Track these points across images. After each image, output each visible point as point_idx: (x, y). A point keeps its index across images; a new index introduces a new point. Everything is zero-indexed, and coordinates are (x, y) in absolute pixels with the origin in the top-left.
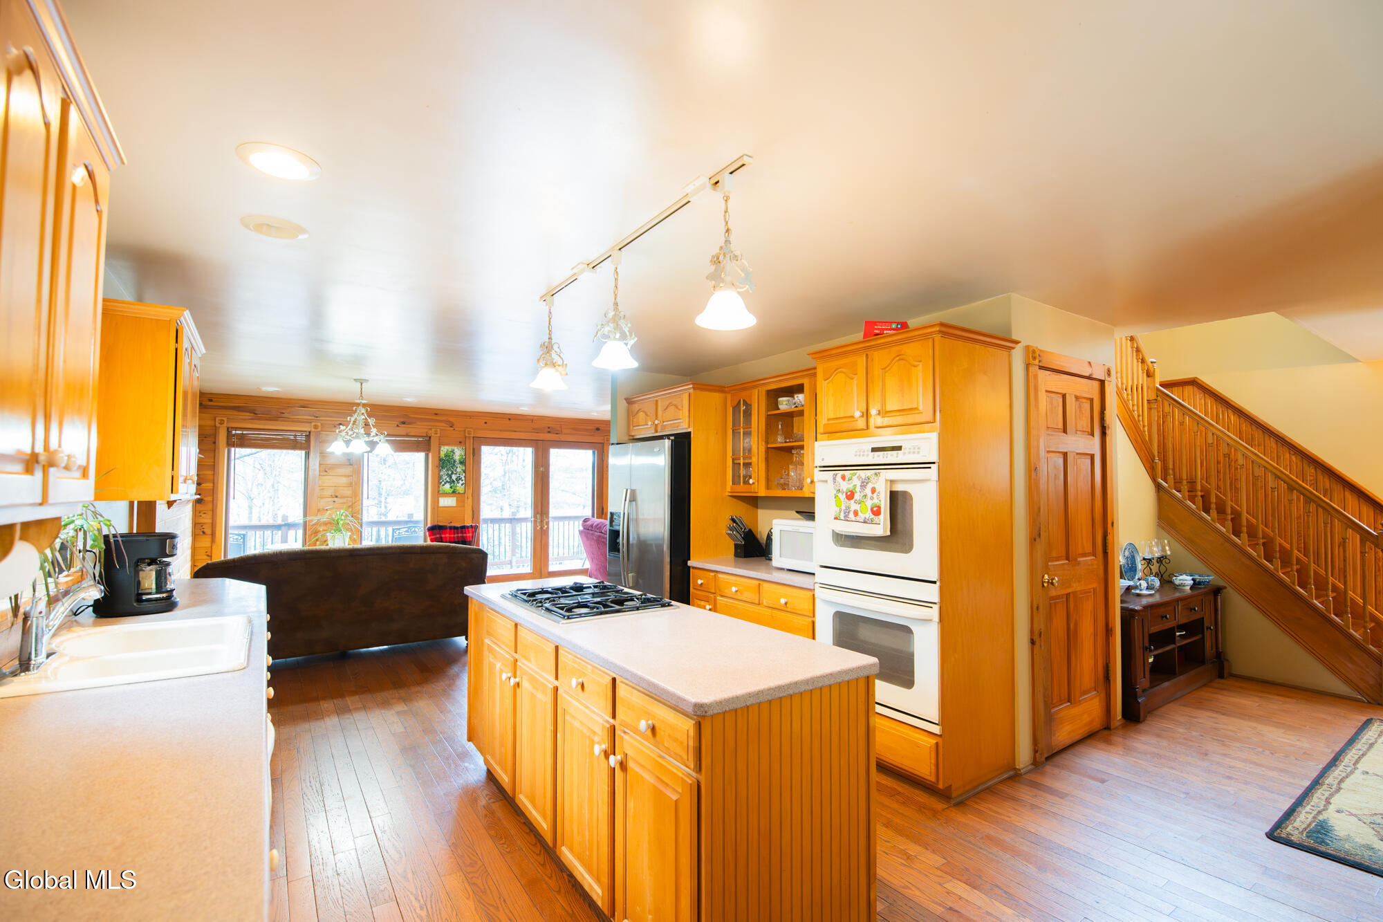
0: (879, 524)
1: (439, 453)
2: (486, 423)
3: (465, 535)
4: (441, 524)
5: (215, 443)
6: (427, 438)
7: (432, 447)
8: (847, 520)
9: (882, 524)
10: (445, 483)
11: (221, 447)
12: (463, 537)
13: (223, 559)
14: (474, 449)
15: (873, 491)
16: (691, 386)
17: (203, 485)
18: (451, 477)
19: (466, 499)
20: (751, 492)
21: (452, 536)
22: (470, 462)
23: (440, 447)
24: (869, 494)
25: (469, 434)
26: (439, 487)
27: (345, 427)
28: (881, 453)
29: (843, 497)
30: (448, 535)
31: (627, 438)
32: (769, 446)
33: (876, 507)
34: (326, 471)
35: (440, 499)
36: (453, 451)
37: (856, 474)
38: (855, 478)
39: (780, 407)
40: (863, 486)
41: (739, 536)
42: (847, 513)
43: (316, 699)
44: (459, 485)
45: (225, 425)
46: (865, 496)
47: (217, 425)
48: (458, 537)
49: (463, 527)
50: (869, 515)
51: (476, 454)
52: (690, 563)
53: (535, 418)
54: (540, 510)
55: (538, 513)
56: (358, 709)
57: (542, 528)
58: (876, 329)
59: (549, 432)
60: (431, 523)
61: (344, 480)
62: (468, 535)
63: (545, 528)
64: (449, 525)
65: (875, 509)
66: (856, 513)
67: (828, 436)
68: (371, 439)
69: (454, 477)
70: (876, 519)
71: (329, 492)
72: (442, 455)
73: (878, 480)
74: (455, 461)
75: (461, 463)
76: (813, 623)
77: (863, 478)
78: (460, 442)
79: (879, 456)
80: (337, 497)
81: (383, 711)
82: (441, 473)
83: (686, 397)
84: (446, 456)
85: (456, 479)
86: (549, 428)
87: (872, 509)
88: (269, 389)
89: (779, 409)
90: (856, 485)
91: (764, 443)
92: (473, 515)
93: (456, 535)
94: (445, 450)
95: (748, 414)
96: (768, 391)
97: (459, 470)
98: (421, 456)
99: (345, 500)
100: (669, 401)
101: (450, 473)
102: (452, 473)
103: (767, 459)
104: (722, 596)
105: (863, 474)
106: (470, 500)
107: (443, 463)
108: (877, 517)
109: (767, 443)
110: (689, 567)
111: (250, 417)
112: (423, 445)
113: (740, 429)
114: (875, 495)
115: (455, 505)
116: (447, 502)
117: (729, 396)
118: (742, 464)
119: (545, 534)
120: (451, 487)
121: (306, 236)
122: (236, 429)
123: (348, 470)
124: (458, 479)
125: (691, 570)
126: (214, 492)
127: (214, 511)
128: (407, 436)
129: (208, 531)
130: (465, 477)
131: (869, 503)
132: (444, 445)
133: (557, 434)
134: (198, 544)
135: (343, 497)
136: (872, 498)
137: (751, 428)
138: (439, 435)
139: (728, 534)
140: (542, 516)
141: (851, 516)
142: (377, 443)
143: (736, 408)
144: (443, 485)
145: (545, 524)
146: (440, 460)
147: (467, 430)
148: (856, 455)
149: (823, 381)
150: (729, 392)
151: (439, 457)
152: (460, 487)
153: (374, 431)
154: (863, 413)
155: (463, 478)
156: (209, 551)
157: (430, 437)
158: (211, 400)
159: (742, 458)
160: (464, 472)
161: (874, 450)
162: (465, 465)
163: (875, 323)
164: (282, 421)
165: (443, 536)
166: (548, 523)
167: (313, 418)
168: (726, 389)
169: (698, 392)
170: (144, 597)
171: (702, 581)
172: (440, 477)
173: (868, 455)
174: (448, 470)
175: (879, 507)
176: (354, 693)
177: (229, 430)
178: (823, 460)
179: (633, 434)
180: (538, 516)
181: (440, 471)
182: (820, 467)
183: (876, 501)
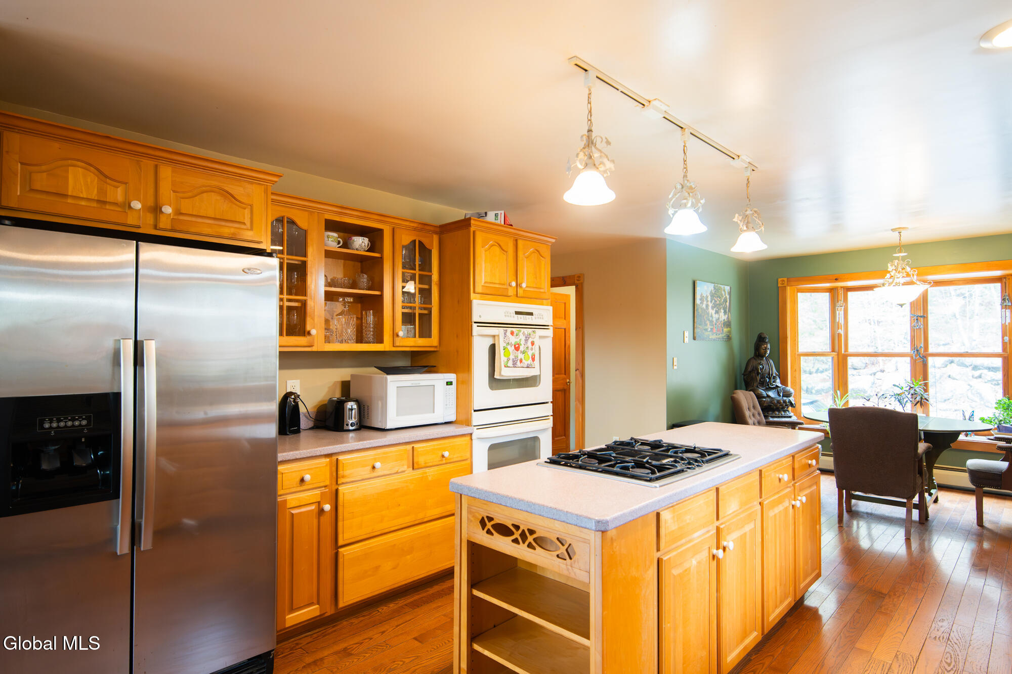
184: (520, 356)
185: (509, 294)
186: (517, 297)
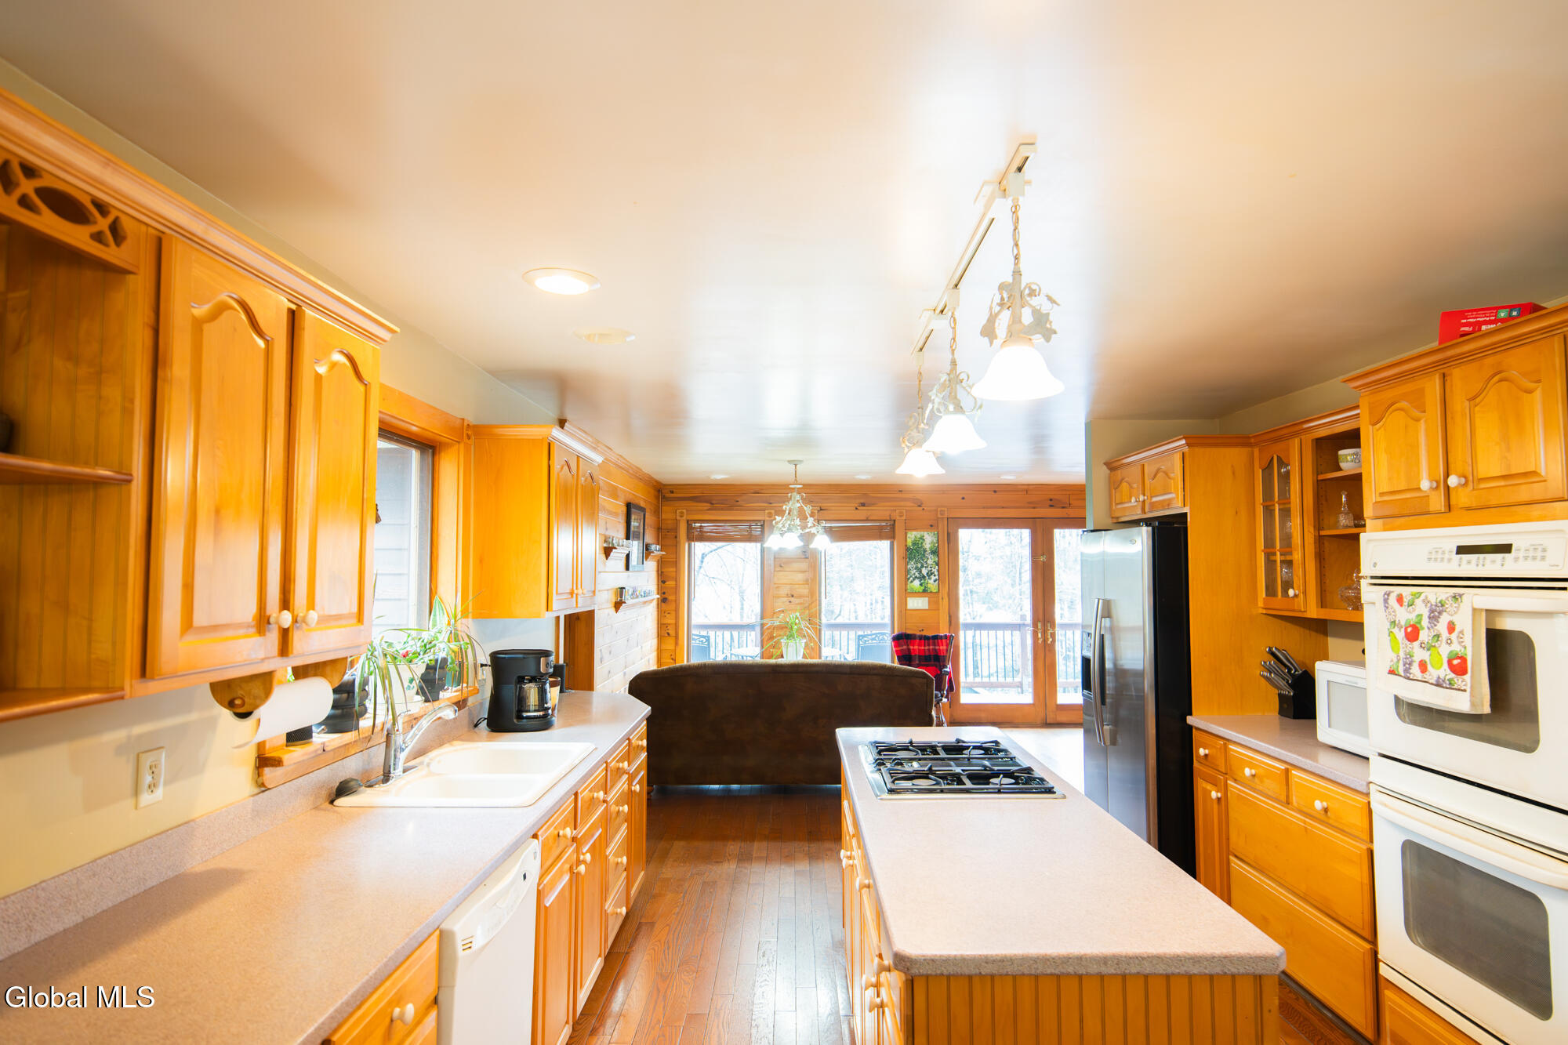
0: (1465, 691)
1: (906, 540)
2: (963, 498)
3: (937, 648)
4: (909, 632)
5: (676, 537)
6: (892, 523)
7: (897, 536)
8: (1409, 678)
9: (1468, 690)
10: (914, 579)
11: (682, 542)
12: (935, 650)
13: (685, 663)
14: (948, 534)
15: (1451, 628)
16: (1183, 442)
17: (667, 583)
18: (921, 572)
19: (941, 600)
20: (1294, 611)
21: (923, 648)
22: (944, 551)
23: (906, 534)
24: (1445, 633)
25: (941, 515)
26: (906, 584)
27: (780, 518)
28: (1473, 557)
29: (1400, 635)
30: (916, 647)
31: (1110, 521)
32: (1323, 533)
33: (1458, 658)
34: (781, 566)
35: (908, 599)
36: (922, 538)
37: (1420, 593)
38: (1419, 602)
39: (1343, 465)
40: (1434, 618)
41: (1282, 683)
42: (1408, 665)
43: (725, 838)
44: (931, 581)
45: (684, 518)
46: (1438, 636)
47: (678, 518)
48: (929, 650)
49: (935, 637)
50: (1445, 672)
51: (951, 540)
52: (1190, 720)
53: (1031, 487)
54: (1041, 617)
55: (1039, 621)
56: (760, 859)
57: (1045, 641)
58: (1466, 325)
59: (1051, 506)
60: (898, 630)
61: (800, 577)
62: (941, 648)
63: (1049, 642)
64: (918, 633)
65: (1455, 662)
66: (1423, 666)
67: (1384, 524)
68: (807, 530)
69: (924, 571)
70: (1459, 681)
71: (784, 591)
72: (909, 543)
73: (1458, 608)
74: (925, 551)
75: (933, 552)
76: (1371, 853)
77: (1434, 603)
78: (931, 526)
79: (1469, 562)
80: (793, 596)
81: (783, 867)
82: (909, 567)
83: (1177, 458)
84: (914, 544)
85: (927, 574)
86: (1051, 500)
87: (1450, 662)
88: (719, 477)
89: (1340, 469)
90: (1421, 615)
91: (1312, 529)
92: (950, 621)
93: (927, 648)
94: (912, 536)
95: (1285, 478)
96: (1317, 439)
97: (930, 562)
98: (885, 545)
99: (801, 600)
100: (1157, 466)
101: (919, 565)
102: (922, 566)
103: (1320, 557)
104: (1235, 780)
105: (1434, 595)
106: (946, 600)
107: (911, 554)
108: (1461, 678)
109: (1318, 527)
110: (1191, 727)
111: (706, 508)
112: (886, 530)
113: (1274, 505)
114: (1454, 636)
115: (927, 608)
116: (917, 603)
117: (1256, 451)
118: (1279, 562)
119: (1049, 650)
120: (921, 585)
121: (633, 338)
122: (696, 521)
123: (804, 565)
124: (930, 574)
125: (1194, 730)
126: (676, 589)
127: (677, 610)
128: (867, 520)
129: (672, 632)
130: (938, 571)
131: (1445, 651)
132: (911, 530)
133: (1063, 507)
134: (664, 647)
135: (800, 597)
136: (1449, 642)
137: (1290, 503)
138: (904, 518)
139: (1263, 676)
140: (1044, 625)
141: (1415, 670)
142: (814, 535)
143: (1267, 469)
144: (912, 582)
145: (1049, 637)
146: (907, 549)
147: (939, 509)
148: (1429, 559)
149: (1370, 427)
150: (1256, 444)
151: (906, 546)
152: (932, 585)
153: (810, 520)
154: (1438, 482)
155: (936, 573)
156: (673, 654)
157: (894, 521)
158: (672, 492)
159: (1278, 553)
160: (938, 564)
161: (1462, 550)
162: (938, 556)
163: (1462, 314)
164: (737, 510)
165: (911, 647)
166: (1053, 635)
167: (766, 505)
168: (1252, 440)
169: (1198, 450)
170: (525, 714)
171: (1207, 752)
172: (907, 572)
173: (1449, 560)
174: (916, 562)
175: (1463, 659)
176: (766, 838)
177: (689, 523)
178: (1375, 565)
179: (1116, 515)
180: (1039, 625)
181: (907, 564)
182: (1372, 578)
183: (1456, 647)
184: (1419, 654)
185: (1432, 508)
186: (1450, 511)
